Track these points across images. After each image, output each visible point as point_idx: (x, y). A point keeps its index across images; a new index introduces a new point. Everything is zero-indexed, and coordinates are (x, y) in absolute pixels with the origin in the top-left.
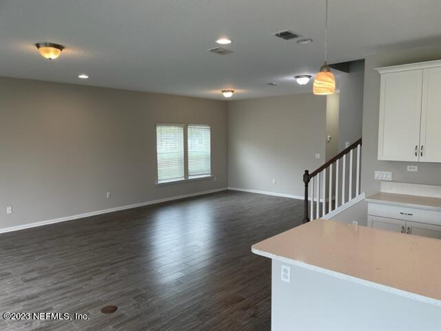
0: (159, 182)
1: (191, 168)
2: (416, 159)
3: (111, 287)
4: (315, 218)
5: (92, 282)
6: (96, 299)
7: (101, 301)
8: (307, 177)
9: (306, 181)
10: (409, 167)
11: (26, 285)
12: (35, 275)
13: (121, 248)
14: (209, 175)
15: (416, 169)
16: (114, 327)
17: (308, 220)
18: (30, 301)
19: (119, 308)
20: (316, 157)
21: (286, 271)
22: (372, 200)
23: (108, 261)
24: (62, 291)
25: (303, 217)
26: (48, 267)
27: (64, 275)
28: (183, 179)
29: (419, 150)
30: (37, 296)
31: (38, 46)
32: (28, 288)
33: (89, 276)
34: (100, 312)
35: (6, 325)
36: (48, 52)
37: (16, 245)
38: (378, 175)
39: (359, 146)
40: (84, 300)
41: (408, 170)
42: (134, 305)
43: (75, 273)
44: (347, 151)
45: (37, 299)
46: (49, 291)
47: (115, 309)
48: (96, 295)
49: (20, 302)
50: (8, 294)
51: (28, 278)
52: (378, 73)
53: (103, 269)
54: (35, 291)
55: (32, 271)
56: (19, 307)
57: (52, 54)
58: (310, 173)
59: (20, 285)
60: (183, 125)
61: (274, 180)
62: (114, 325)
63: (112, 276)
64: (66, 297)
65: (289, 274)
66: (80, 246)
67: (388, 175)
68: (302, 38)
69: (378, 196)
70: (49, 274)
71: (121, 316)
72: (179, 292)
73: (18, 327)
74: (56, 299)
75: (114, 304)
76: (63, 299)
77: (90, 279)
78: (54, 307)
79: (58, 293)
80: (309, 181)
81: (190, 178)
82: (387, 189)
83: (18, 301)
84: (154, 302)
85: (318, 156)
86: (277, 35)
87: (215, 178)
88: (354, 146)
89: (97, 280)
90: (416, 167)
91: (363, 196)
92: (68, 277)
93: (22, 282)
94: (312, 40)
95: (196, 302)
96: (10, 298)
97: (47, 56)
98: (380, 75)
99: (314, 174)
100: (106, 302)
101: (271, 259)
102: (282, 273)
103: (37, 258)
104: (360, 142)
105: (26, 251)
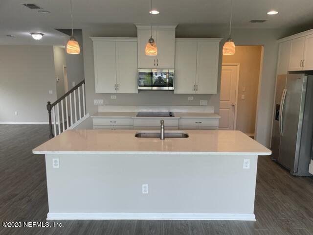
2: (115, 92)
4: (58, 134)
8: (50, 106)
9: (49, 109)
10: (112, 96)
15: (115, 97)
17: (53, 136)
20: (50, 93)
21: (56, 161)
22: (94, 117)
25: (49, 134)
29: (117, 87)
38: (96, 102)
39: (83, 84)
41: (112, 98)
44: (76, 88)
52: (91, 40)
58: (51, 104)
61: (16, 112)
65: (58, 163)
67: (101, 102)
68: (42, 10)
69: (97, 114)
80: (51, 109)
82: (101, 110)
85: (51, 92)
86: (25, 5)
88: (80, 85)
90: (115, 96)
91: (88, 115)
94: (49, 12)
98: (93, 41)
99: (55, 104)
101: (44, 155)
102: (54, 163)
104: (83, 82)
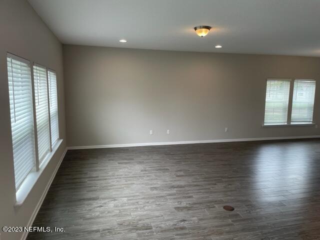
0: (265, 124)
1: (293, 115)
3: (229, 193)
5: (216, 187)
6: (220, 199)
7: (222, 201)
11: (177, 178)
12: (182, 173)
13: (235, 168)
14: (311, 123)
16: (232, 221)
18: (180, 189)
19: (235, 209)
23: (226, 175)
24: (198, 188)
26: (189, 171)
27: (198, 177)
28: (286, 124)
30: (183, 187)
31: (196, 29)
32: (178, 180)
33: (214, 182)
34: (222, 208)
35: (167, 199)
36: (201, 32)
37: (172, 153)
40: (212, 197)
42: (247, 211)
43: (206, 178)
45: (183, 189)
46: (190, 186)
47: (232, 209)
48: (220, 196)
49: (175, 188)
50: (167, 182)
51: (178, 174)
53: (224, 180)
54: (182, 183)
55: (181, 171)
56: (174, 191)
57: (203, 33)
59: (174, 178)
60: (291, 80)
62: (232, 220)
63: (230, 186)
64: (201, 192)
66: (208, 161)
70: (190, 175)
71: (237, 215)
72: (282, 211)
73: (174, 202)
74: (195, 191)
75: (231, 205)
76: (199, 192)
77: (215, 184)
78: (194, 196)
79: (195, 188)
81: (292, 123)
83: (173, 187)
84: (262, 213)
87: (317, 126)
89: (220, 186)
92: (201, 180)
93: (175, 176)
95: (298, 223)
96: (170, 184)
97: (200, 35)
100: (226, 202)
103: (183, 163)
105: (177, 158)
